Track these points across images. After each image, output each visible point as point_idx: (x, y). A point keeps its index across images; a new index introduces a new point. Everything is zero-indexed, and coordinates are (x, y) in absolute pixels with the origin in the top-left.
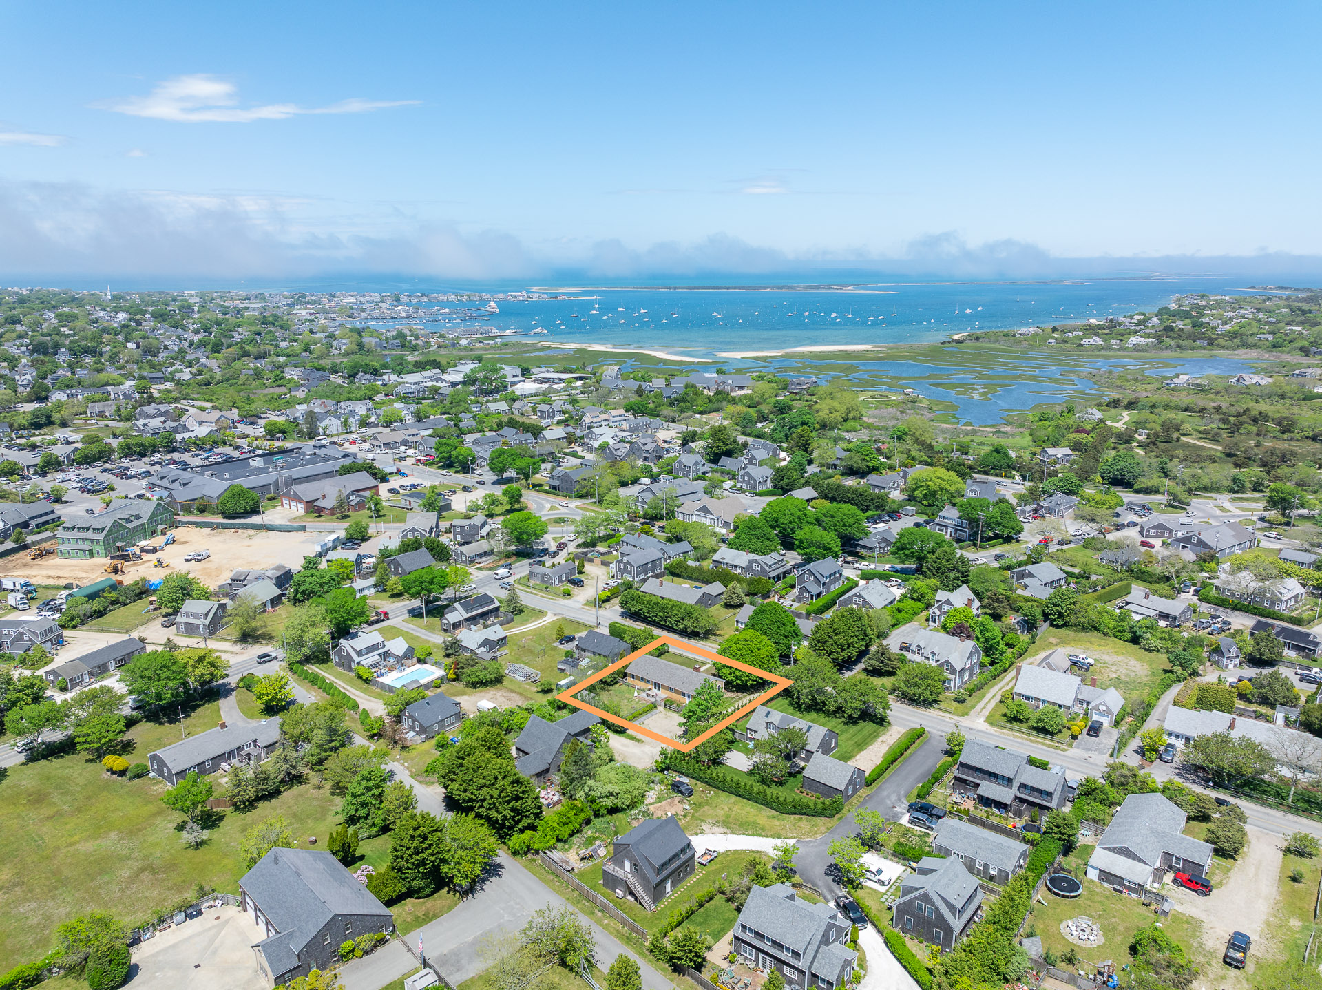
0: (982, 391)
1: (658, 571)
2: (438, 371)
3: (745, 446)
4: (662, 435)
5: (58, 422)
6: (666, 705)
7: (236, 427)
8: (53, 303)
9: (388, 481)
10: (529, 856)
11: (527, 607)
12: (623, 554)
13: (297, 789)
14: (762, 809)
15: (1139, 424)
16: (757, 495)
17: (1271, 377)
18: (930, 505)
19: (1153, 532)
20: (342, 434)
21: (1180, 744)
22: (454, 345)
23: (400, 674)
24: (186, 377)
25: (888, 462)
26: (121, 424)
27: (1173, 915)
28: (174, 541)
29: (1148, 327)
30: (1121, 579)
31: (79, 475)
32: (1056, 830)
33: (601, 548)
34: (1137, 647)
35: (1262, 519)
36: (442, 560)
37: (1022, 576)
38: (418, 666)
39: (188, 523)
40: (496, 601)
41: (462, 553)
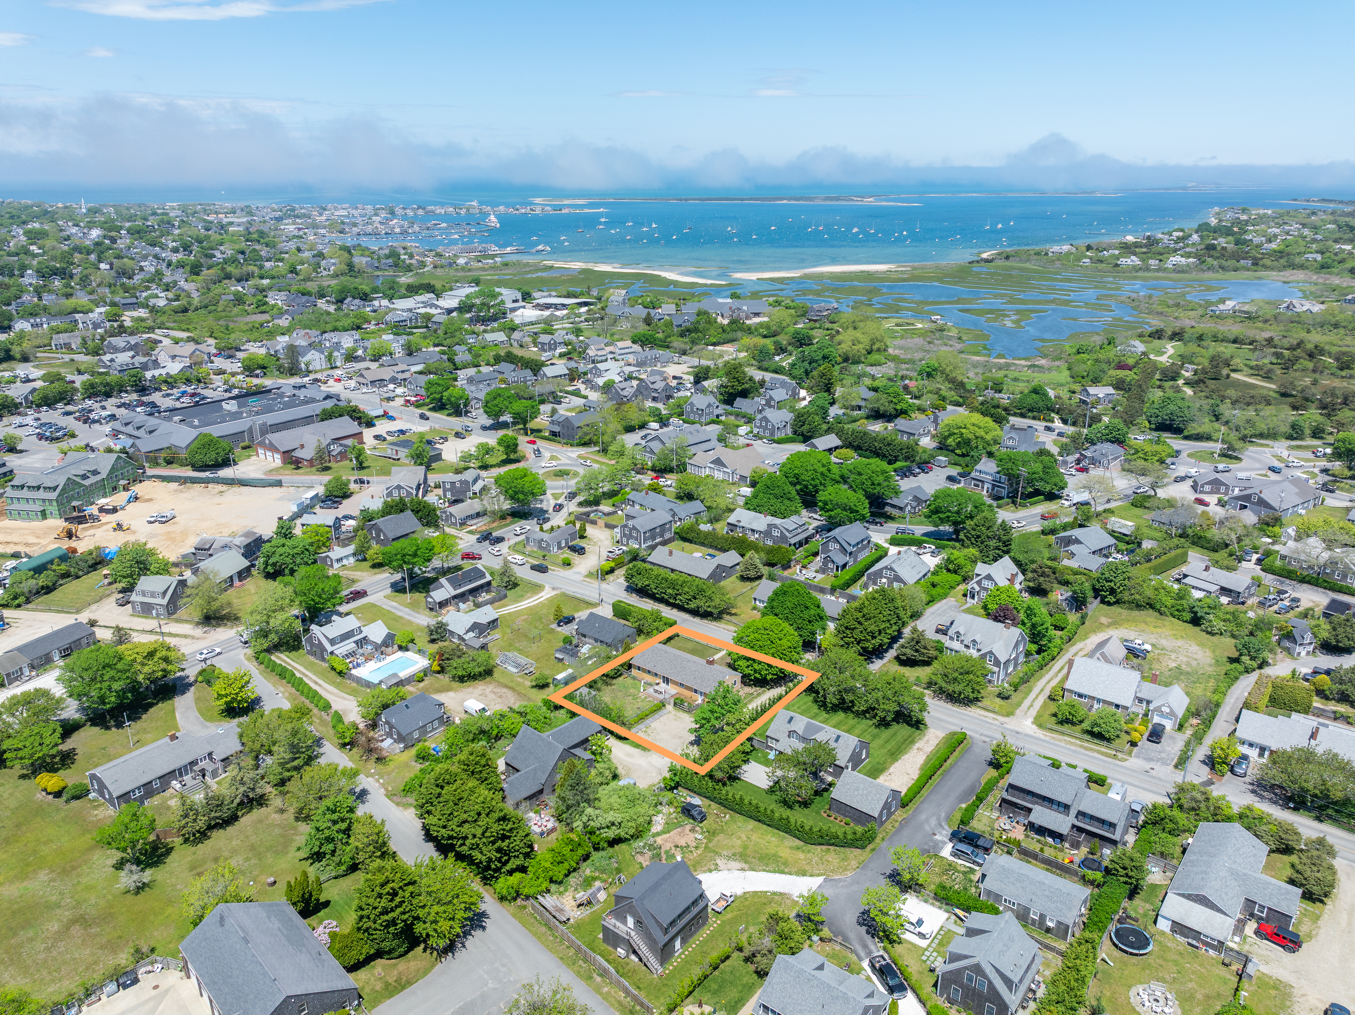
0: (1014, 317)
1: (667, 536)
2: (432, 295)
3: (762, 383)
4: (672, 370)
5: (18, 356)
6: (675, 704)
7: (212, 362)
8: (24, 217)
9: (374, 425)
10: (519, 902)
11: (522, 579)
12: (629, 517)
13: (257, 813)
14: (784, 838)
15: (1185, 359)
16: (775, 442)
17: (1323, 303)
18: (963, 455)
19: (1207, 488)
20: (326, 369)
21: (1253, 753)
22: (450, 265)
23: (379, 664)
24: (161, 303)
25: (916, 402)
26: (89, 358)
27: (1258, 978)
28: (136, 498)
29: (1188, 245)
30: (1177, 547)
31: (39, 419)
32: (1122, 872)
33: (605, 507)
34: (1197, 629)
35: (1325, 471)
36: (428, 525)
37: (1069, 541)
38: (400, 654)
39: (153, 476)
40: (487, 575)
41: (451, 515)
